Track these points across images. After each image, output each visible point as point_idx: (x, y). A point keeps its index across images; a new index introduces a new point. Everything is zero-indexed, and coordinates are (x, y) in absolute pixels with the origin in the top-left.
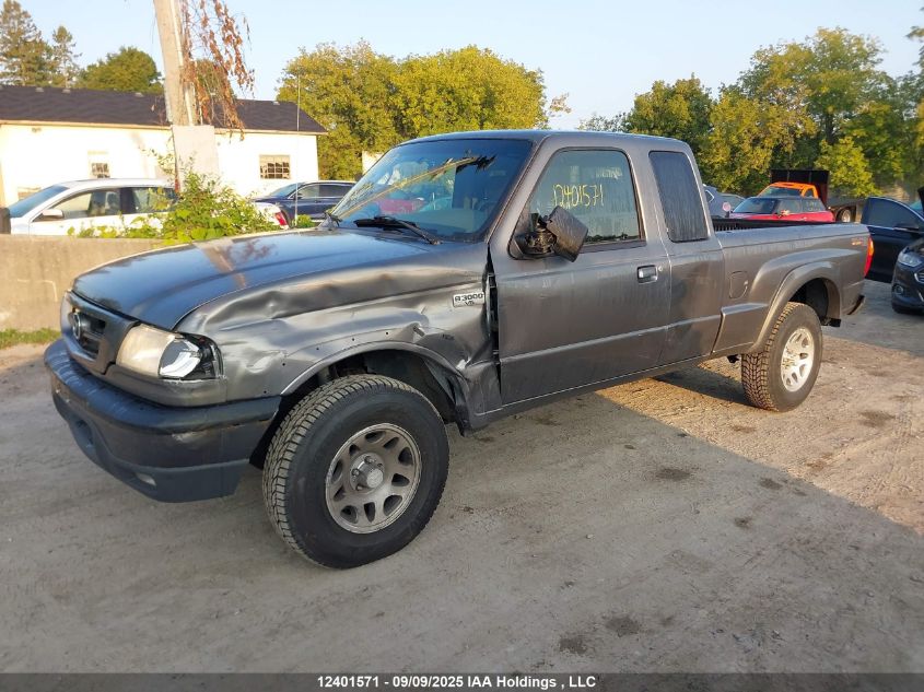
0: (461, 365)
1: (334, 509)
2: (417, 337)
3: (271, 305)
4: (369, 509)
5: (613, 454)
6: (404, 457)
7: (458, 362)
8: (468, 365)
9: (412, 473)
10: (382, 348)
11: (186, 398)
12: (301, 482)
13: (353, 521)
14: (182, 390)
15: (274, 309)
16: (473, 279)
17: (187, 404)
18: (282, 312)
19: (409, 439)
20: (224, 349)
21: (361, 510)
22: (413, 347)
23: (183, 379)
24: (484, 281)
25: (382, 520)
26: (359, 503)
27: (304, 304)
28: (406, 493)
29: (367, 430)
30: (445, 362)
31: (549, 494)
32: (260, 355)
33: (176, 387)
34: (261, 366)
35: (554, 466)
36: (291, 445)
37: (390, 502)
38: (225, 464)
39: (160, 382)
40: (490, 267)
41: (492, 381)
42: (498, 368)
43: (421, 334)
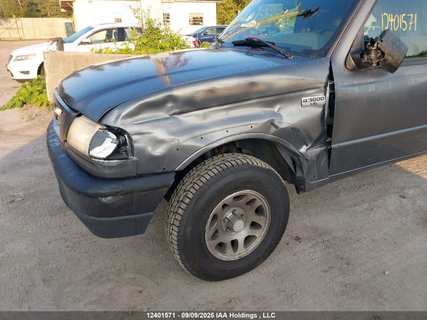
0: (303, 149)
1: (210, 245)
2: (273, 129)
3: (170, 105)
4: (234, 243)
5: (392, 201)
6: (259, 211)
7: (301, 147)
8: (308, 149)
9: (264, 222)
10: (247, 138)
11: (107, 173)
12: (189, 229)
13: (223, 252)
14: (105, 167)
15: (172, 108)
16: (318, 85)
17: (108, 177)
18: (177, 111)
19: (262, 199)
20: (134, 138)
21: (229, 245)
22: (269, 136)
23: (105, 159)
24: (326, 87)
25: (243, 251)
26: (227, 239)
27: (191, 105)
28: (260, 235)
29: (235, 194)
30: (293, 148)
31: (352, 231)
32: (160, 142)
33: (100, 165)
34: (159, 151)
36: (183, 204)
37: (248, 239)
38: (136, 216)
39: (90, 159)
40: (331, 77)
41: (324, 160)
42: (329, 151)
43: (276, 127)
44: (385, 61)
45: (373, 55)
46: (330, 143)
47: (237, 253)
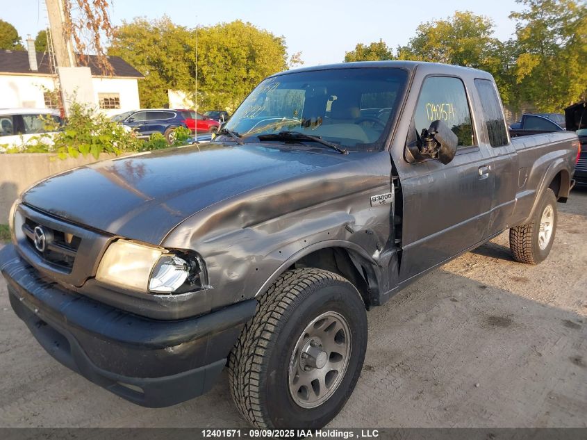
0: (376, 255)
1: (293, 389)
2: (348, 234)
3: (242, 215)
4: (315, 384)
6: (339, 338)
7: (373, 252)
8: (380, 254)
9: (344, 350)
10: (326, 246)
11: (177, 311)
12: (273, 374)
13: (305, 398)
14: (173, 304)
15: (245, 219)
16: (384, 182)
17: (177, 317)
18: (251, 221)
19: (342, 320)
20: (207, 260)
21: (310, 387)
22: (346, 243)
23: (173, 293)
24: (391, 183)
25: (326, 393)
26: (306, 380)
27: (265, 212)
28: (341, 367)
29: (317, 319)
30: (365, 254)
32: (238, 262)
33: (167, 302)
34: (236, 275)
35: (412, 322)
36: (263, 341)
37: (330, 376)
38: (207, 367)
39: (149, 297)
40: (394, 172)
41: (395, 264)
43: (351, 231)
44: (441, 152)
45: (431, 147)
46: (399, 245)
47: (320, 397)
